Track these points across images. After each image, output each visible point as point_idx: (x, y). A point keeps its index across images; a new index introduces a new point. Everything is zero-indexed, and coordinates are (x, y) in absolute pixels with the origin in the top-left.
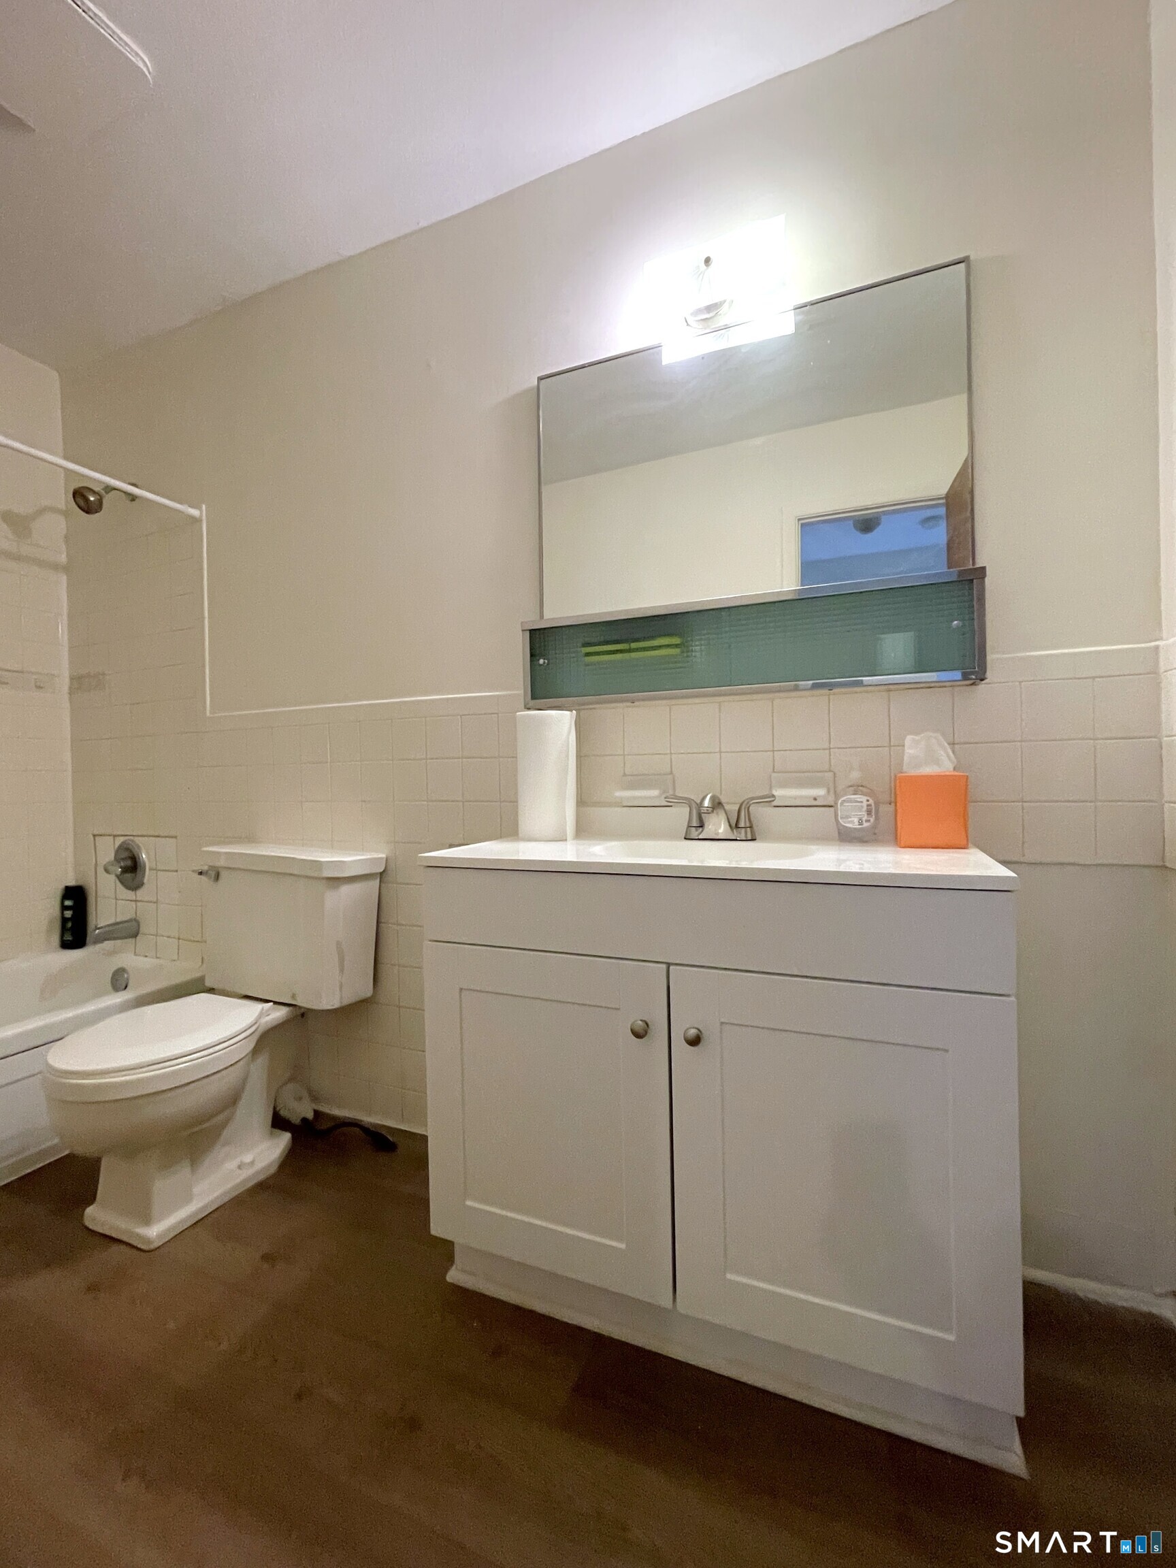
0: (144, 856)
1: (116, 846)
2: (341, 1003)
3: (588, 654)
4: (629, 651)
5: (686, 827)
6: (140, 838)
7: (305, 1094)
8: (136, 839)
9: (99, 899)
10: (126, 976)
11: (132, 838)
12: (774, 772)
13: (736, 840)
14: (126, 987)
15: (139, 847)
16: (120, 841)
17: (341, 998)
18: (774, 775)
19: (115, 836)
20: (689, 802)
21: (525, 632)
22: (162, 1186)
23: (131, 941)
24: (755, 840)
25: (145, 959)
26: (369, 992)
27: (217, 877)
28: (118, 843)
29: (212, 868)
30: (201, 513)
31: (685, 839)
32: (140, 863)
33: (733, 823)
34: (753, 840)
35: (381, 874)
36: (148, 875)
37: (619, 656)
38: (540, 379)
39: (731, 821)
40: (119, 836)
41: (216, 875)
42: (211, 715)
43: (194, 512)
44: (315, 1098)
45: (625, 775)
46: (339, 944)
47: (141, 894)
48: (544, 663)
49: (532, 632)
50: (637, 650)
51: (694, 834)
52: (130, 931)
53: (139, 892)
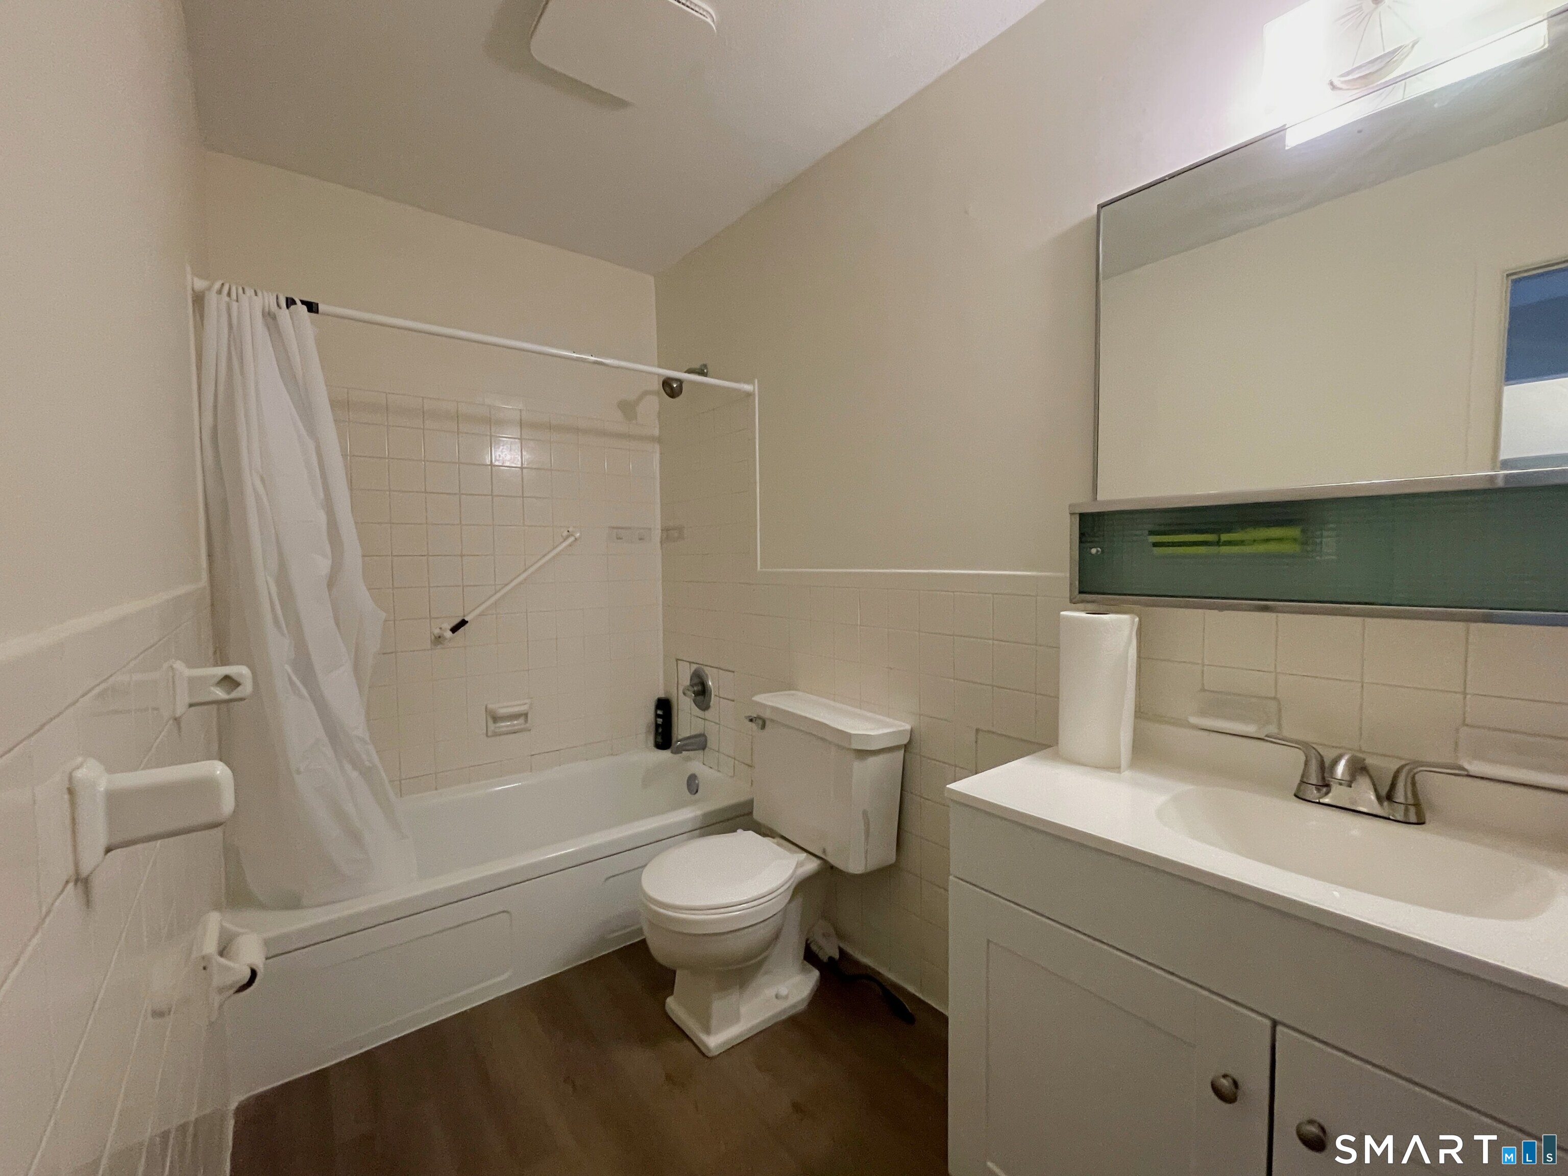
0: (710, 683)
1: (692, 672)
2: (865, 870)
3: (1155, 545)
4: (1218, 543)
5: (1298, 781)
6: (709, 668)
7: (832, 931)
8: (706, 669)
9: (679, 711)
10: (697, 782)
11: (702, 667)
12: (1464, 724)
13: (1389, 819)
14: (697, 792)
15: (707, 675)
16: (694, 667)
17: (866, 864)
18: (1464, 730)
19: (690, 663)
20: (1305, 746)
21: (1073, 516)
22: (719, 1006)
23: (701, 752)
24: (1423, 823)
25: (710, 770)
26: (892, 858)
27: (763, 727)
28: (693, 669)
29: (759, 718)
30: (754, 389)
31: (1296, 796)
32: (708, 690)
33: (1384, 792)
34: (1421, 823)
35: (905, 745)
36: (714, 700)
37: (1202, 550)
38: (1101, 206)
39: (1379, 788)
40: (694, 663)
41: (760, 722)
42: (761, 570)
43: (748, 387)
44: (840, 935)
45: (1203, 690)
46: (865, 813)
47: (708, 714)
48: (1098, 551)
49: (1082, 516)
50: (1229, 543)
51: (1313, 793)
52: (699, 743)
53: (706, 712)
